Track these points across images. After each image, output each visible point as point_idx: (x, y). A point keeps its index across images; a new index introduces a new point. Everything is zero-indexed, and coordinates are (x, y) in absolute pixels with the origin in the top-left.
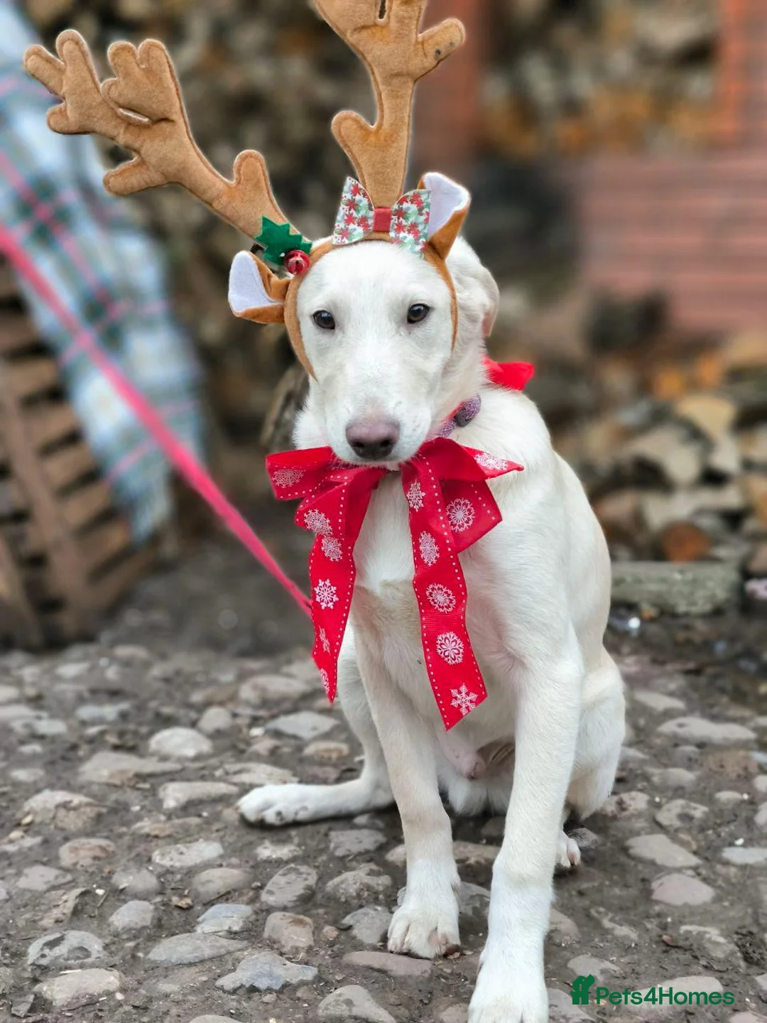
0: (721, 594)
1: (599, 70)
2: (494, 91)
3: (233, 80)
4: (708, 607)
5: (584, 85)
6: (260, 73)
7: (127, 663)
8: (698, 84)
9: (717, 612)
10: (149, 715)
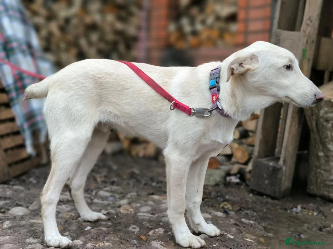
0: (218, 179)
1: (203, 22)
2: (172, 27)
3: (88, 20)
4: (214, 183)
5: (199, 27)
6: (97, 18)
7: (16, 191)
8: (234, 27)
9: (217, 185)
10: (15, 203)
